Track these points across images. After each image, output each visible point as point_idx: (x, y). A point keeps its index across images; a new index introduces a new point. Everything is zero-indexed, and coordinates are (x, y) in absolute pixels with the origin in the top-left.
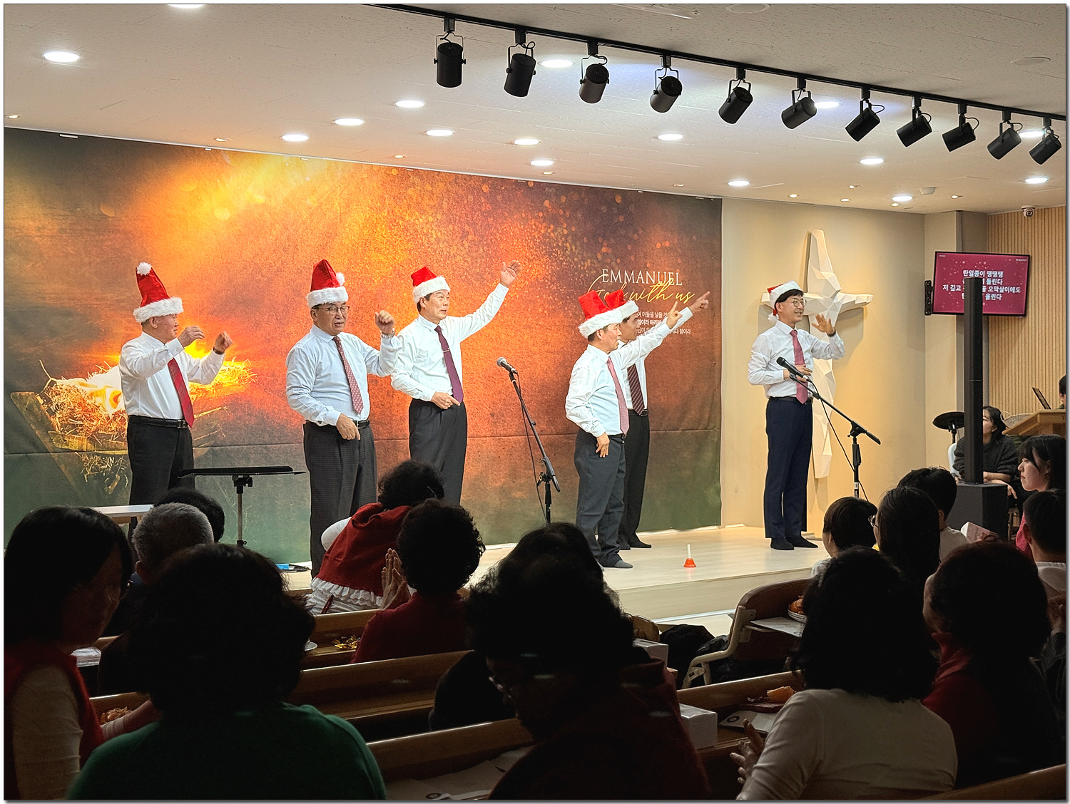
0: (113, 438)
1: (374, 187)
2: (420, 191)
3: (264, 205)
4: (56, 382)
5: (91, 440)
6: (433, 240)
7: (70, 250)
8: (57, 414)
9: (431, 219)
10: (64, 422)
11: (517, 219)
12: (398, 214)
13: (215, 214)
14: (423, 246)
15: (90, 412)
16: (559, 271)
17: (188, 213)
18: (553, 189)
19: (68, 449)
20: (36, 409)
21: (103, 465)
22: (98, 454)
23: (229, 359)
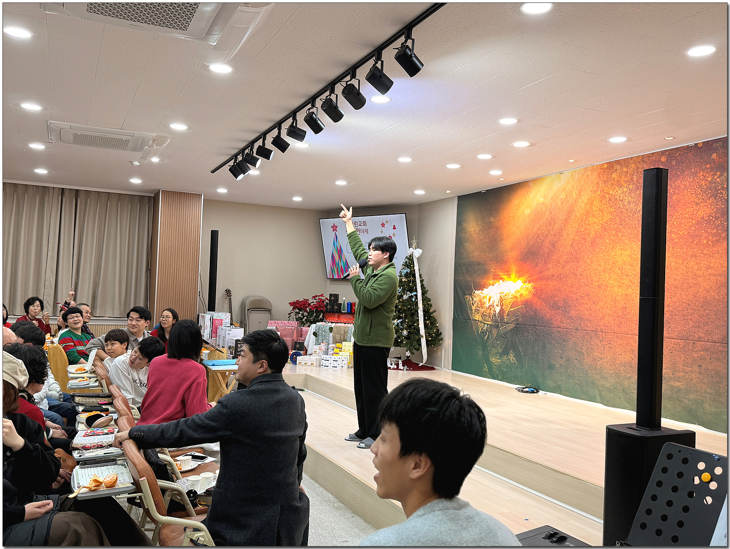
0: (488, 316)
4: (475, 292)
5: (482, 316)
8: (474, 305)
13: (525, 212)
15: (482, 304)
17: (516, 214)
19: (476, 320)
20: (469, 303)
21: (484, 327)
22: (483, 323)
23: (526, 282)
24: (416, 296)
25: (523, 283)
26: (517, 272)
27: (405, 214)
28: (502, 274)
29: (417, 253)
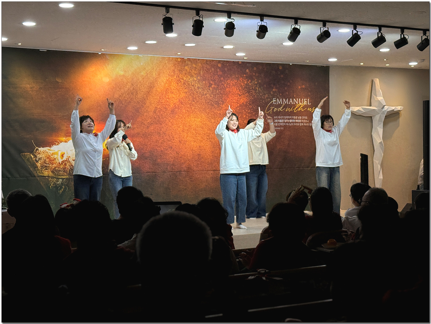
0: (62, 171)
1: (170, 66)
2: (191, 67)
3: (123, 76)
4: (38, 149)
5: (53, 172)
6: (196, 88)
7: (44, 96)
8: (39, 162)
9: (195, 79)
10: (42, 165)
11: (234, 78)
12: (181, 77)
13: (103, 80)
14: (192, 90)
15: (52, 161)
16: (253, 100)
17: (91, 80)
18: (251, 65)
19: (43, 176)
20: (31, 160)
21: (57, 182)
22: (55, 178)
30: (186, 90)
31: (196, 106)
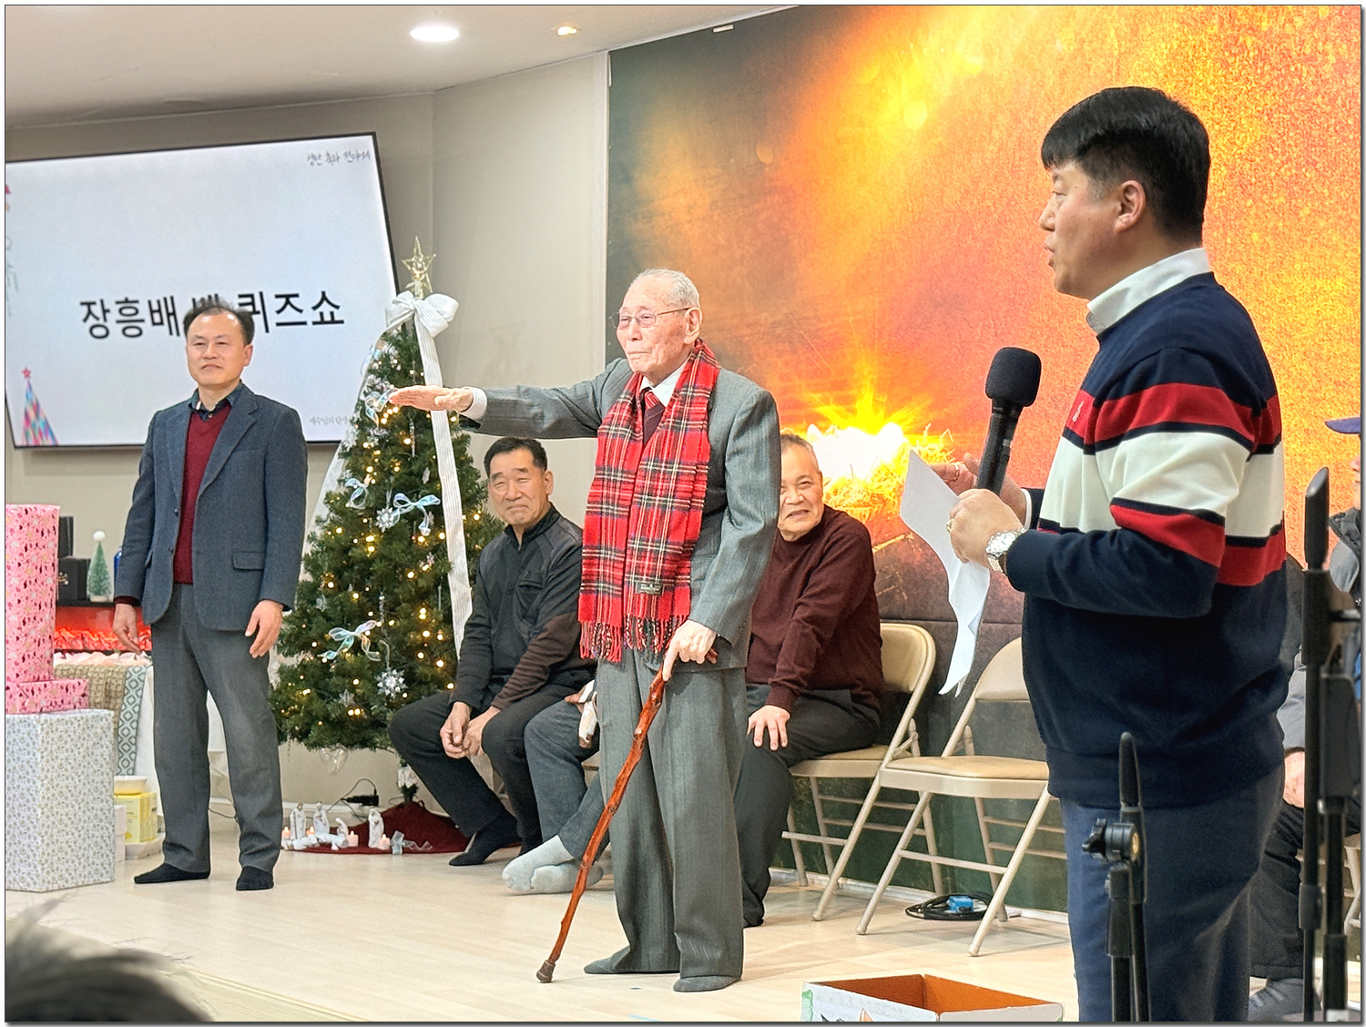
13: (906, 118)
17: (867, 129)
23: (919, 431)
24: (437, 511)
25: (907, 433)
26: (880, 388)
27: (373, 134)
28: (817, 397)
29: (434, 313)
30: (1269, 98)
31: (1326, 191)
